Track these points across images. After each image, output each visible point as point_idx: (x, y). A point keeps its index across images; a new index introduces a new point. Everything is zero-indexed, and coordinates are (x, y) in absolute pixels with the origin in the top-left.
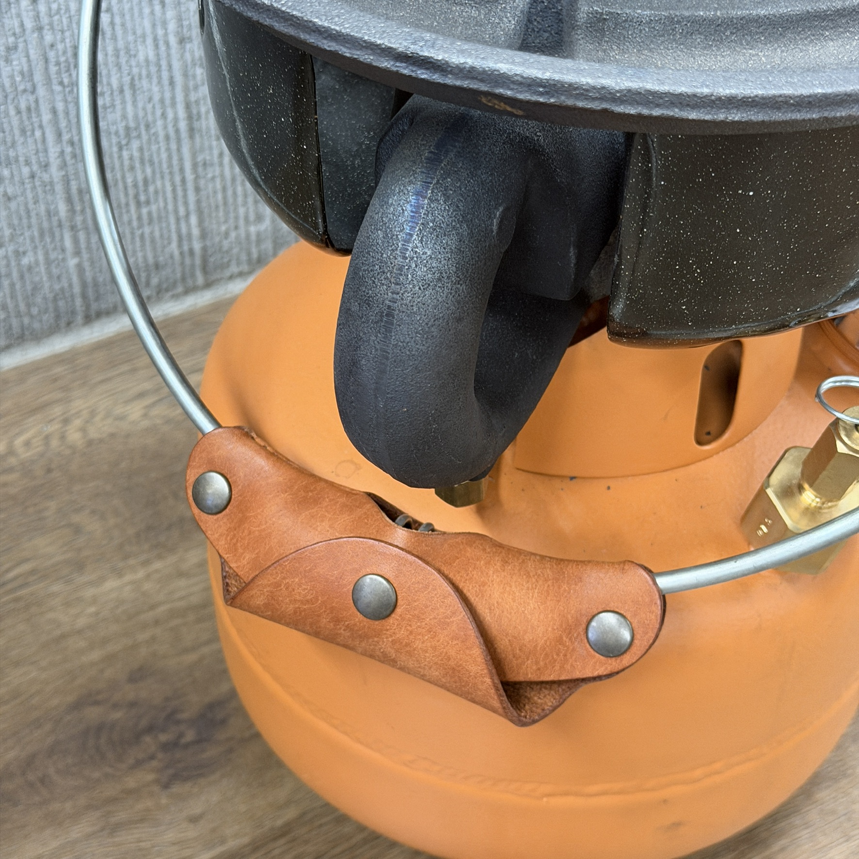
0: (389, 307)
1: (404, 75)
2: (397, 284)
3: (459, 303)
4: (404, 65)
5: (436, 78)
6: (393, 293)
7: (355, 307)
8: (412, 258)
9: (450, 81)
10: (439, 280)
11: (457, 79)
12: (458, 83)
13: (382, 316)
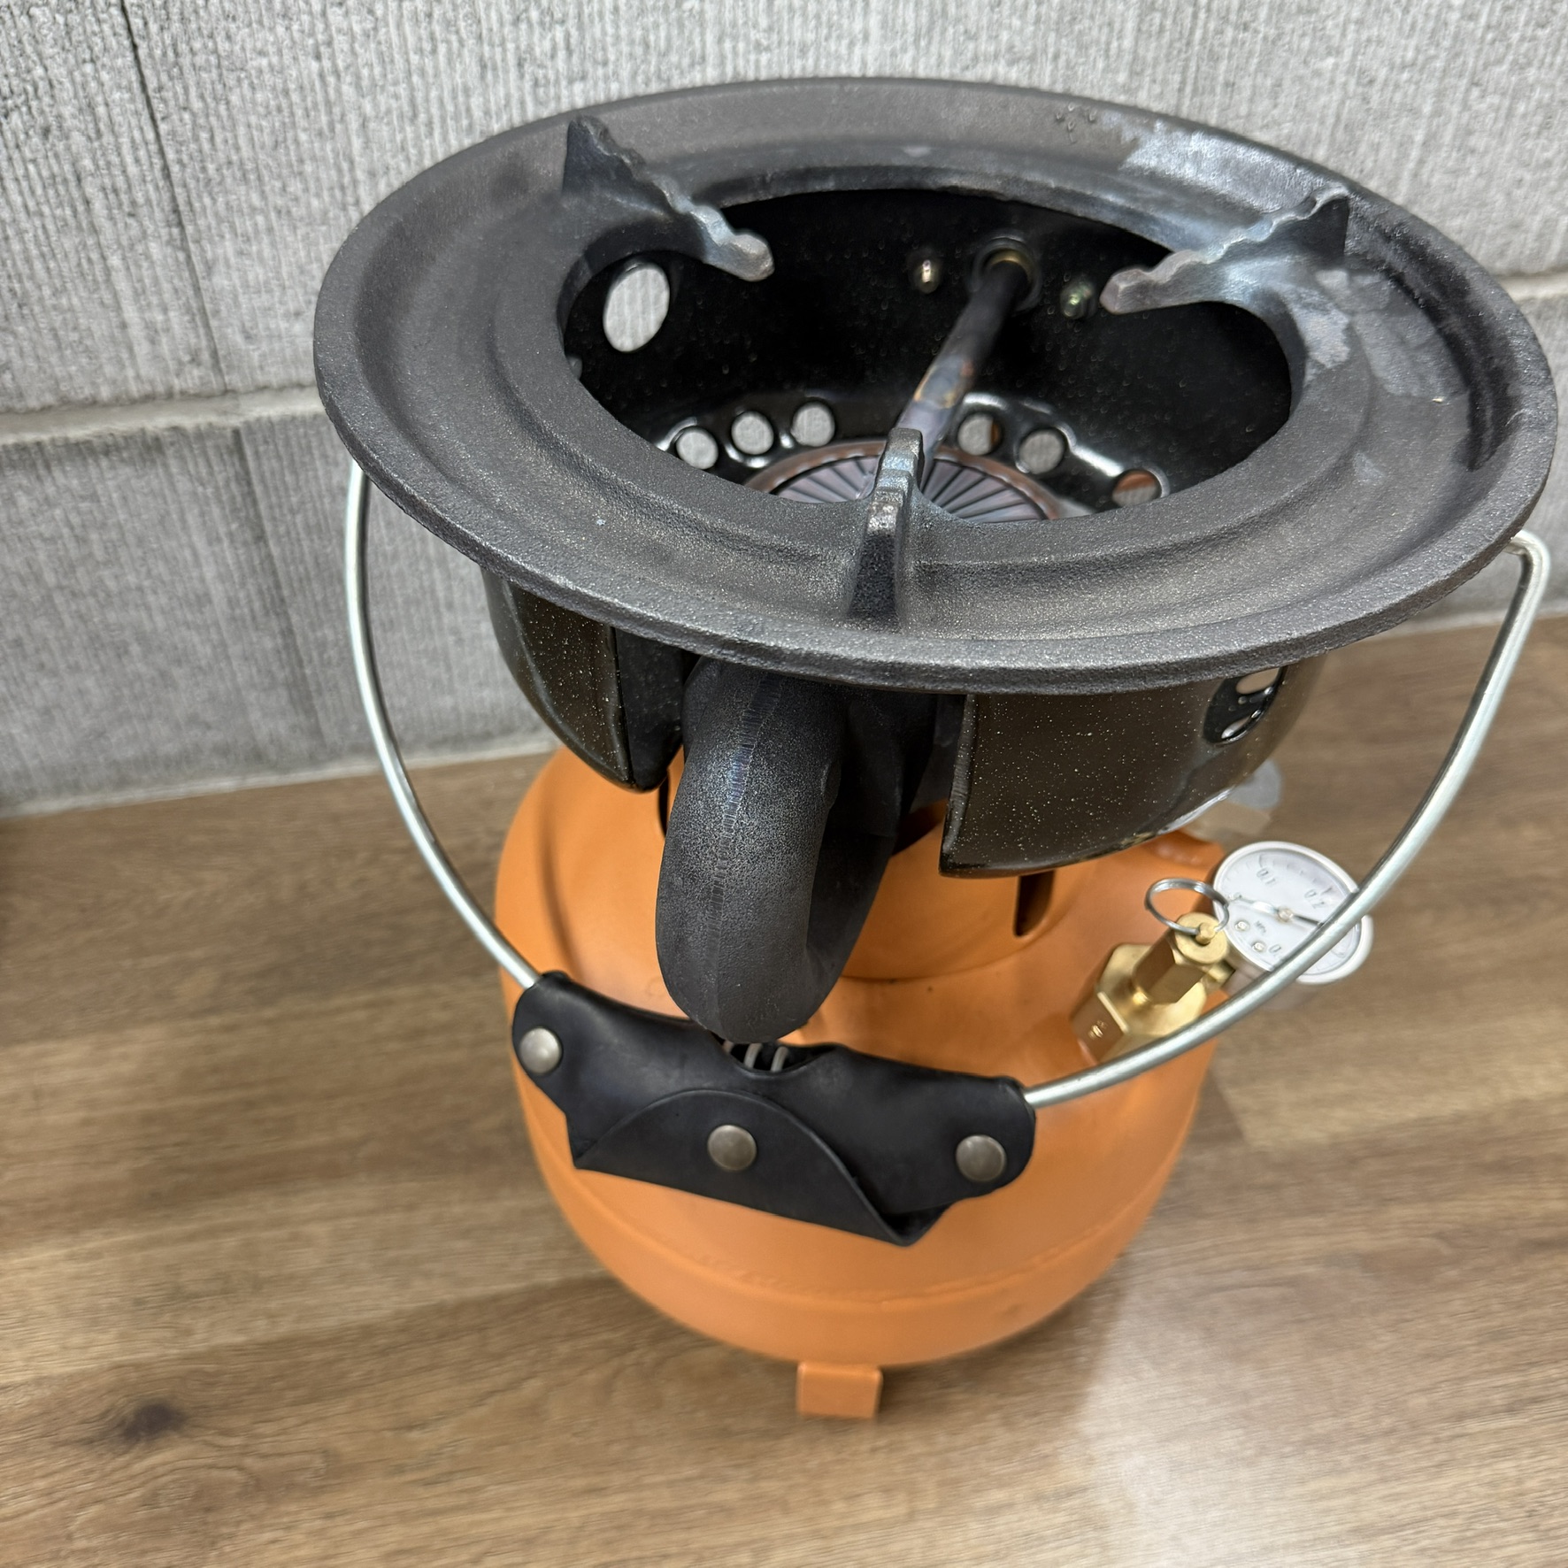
0: (716, 883)
1: (733, 664)
2: (723, 859)
3: (790, 871)
4: (732, 652)
5: (769, 666)
6: (719, 868)
7: (678, 881)
8: (738, 831)
9: (784, 668)
10: (769, 851)
11: (792, 665)
12: (793, 670)
13: (709, 893)
